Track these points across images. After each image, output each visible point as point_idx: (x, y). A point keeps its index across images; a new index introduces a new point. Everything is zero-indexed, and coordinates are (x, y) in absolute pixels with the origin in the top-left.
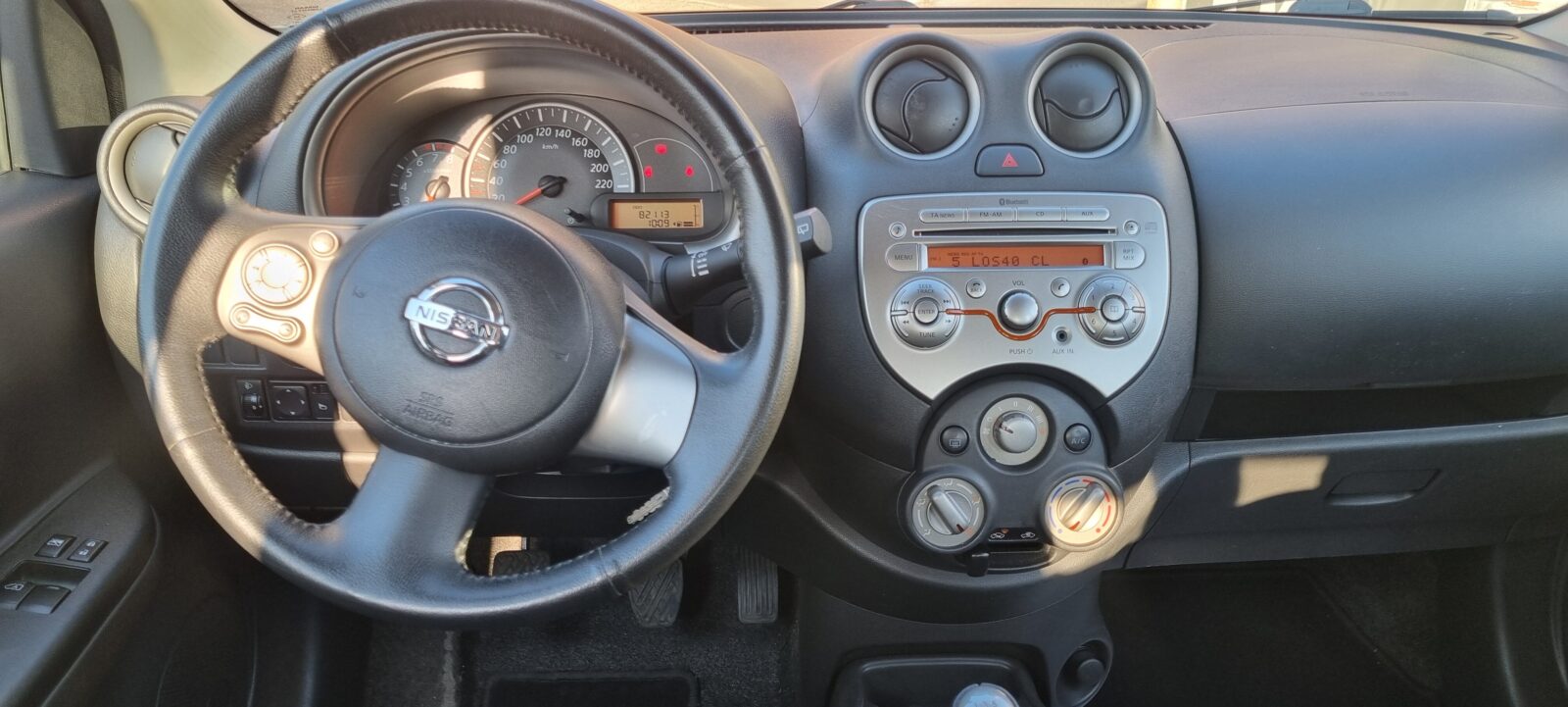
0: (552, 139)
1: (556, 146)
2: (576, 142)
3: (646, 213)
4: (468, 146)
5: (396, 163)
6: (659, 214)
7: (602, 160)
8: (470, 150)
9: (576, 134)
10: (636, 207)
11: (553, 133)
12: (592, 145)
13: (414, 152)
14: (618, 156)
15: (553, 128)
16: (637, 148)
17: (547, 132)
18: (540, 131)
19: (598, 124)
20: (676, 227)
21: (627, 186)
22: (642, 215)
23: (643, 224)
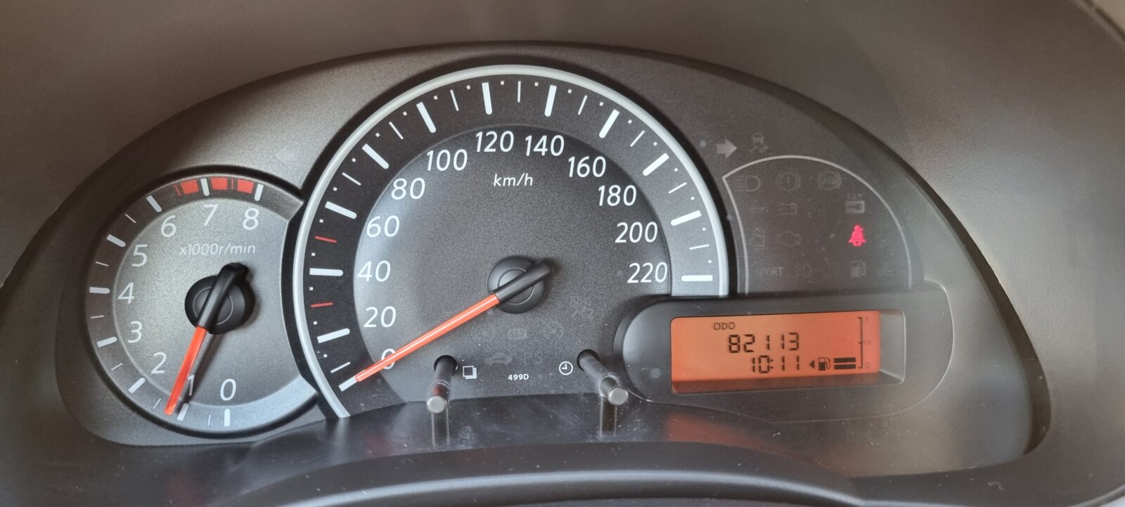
0: (516, 161)
1: (527, 179)
2: (580, 167)
3: (744, 340)
4: (298, 182)
5: (104, 231)
6: (776, 342)
7: (644, 210)
8: (304, 193)
9: (578, 147)
10: (721, 327)
11: (520, 144)
12: (617, 175)
13: (151, 199)
14: (685, 202)
15: (520, 134)
16: (727, 179)
17: (503, 142)
18: (486, 140)
19: (637, 122)
20: (816, 372)
21: (709, 278)
22: (734, 345)
23: (739, 367)
